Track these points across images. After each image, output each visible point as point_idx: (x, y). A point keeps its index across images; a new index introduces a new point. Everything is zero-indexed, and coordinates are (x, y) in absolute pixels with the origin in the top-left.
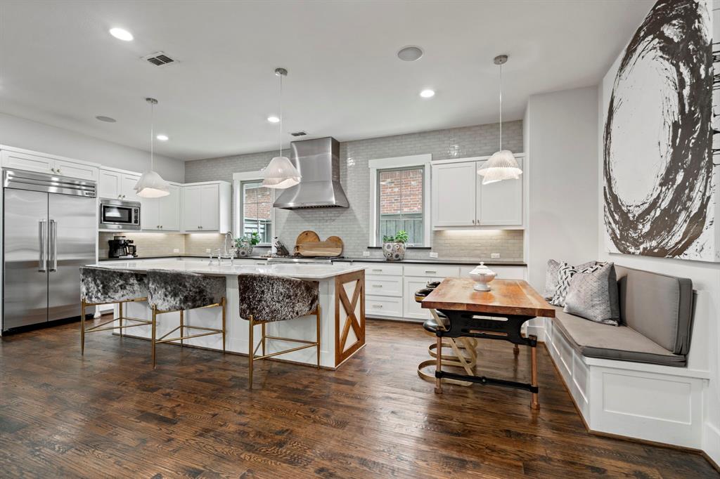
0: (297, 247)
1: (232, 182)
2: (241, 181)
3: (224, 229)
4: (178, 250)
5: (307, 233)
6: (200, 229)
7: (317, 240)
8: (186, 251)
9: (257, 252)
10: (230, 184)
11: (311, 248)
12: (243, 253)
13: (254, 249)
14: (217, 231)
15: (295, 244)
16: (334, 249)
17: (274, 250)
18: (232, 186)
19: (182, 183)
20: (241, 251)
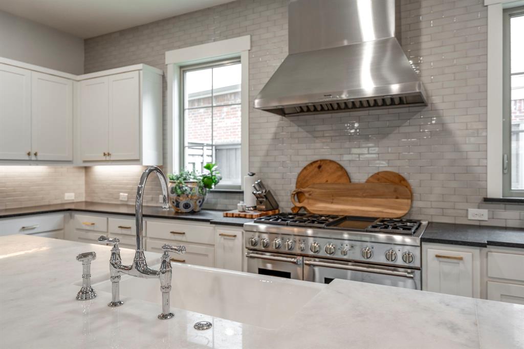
0: (299, 195)
1: (163, 67)
2: (181, 67)
3: (150, 158)
4: (73, 194)
5: (319, 165)
6: (108, 158)
7: (344, 180)
8: (86, 197)
9: (214, 201)
10: (160, 72)
11: (332, 197)
12: (187, 206)
13: (208, 196)
14: (138, 161)
15: (293, 187)
16: (392, 201)
17: (249, 200)
18: (164, 77)
19: (78, 74)
20: (183, 201)
